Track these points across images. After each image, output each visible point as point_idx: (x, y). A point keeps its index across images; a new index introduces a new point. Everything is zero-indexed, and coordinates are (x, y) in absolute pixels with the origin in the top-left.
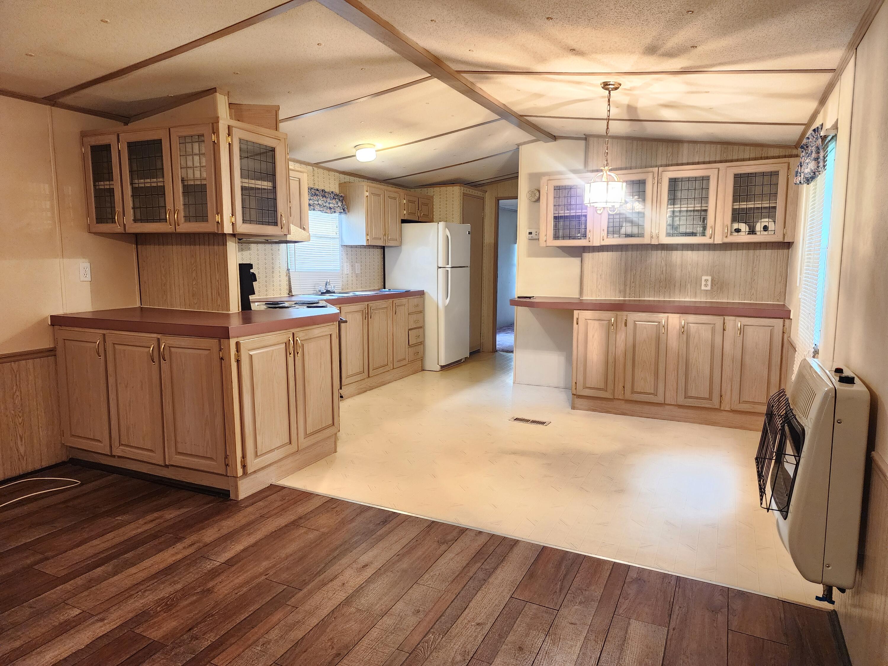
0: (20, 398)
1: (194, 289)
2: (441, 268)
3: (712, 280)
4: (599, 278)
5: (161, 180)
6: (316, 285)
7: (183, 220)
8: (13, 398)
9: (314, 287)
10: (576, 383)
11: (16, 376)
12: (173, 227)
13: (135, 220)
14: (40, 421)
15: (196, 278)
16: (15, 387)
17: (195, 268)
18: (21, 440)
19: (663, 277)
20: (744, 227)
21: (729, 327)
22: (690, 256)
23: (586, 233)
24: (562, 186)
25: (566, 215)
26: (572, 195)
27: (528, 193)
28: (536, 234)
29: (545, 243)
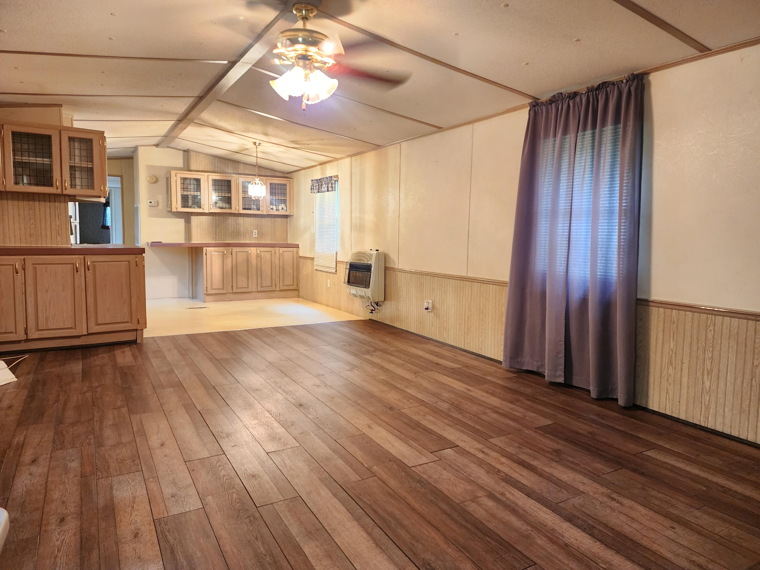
1: (31, 231)
3: (258, 232)
4: (201, 231)
7: (69, 187)
10: (207, 287)
12: (60, 190)
15: (34, 223)
17: (33, 217)
19: (235, 230)
20: (274, 207)
21: (277, 252)
22: (247, 220)
23: (201, 205)
24: (186, 178)
25: (188, 194)
26: (191, 183)
27: (148, 177)
28: (155, 203)
29: (176, 209)
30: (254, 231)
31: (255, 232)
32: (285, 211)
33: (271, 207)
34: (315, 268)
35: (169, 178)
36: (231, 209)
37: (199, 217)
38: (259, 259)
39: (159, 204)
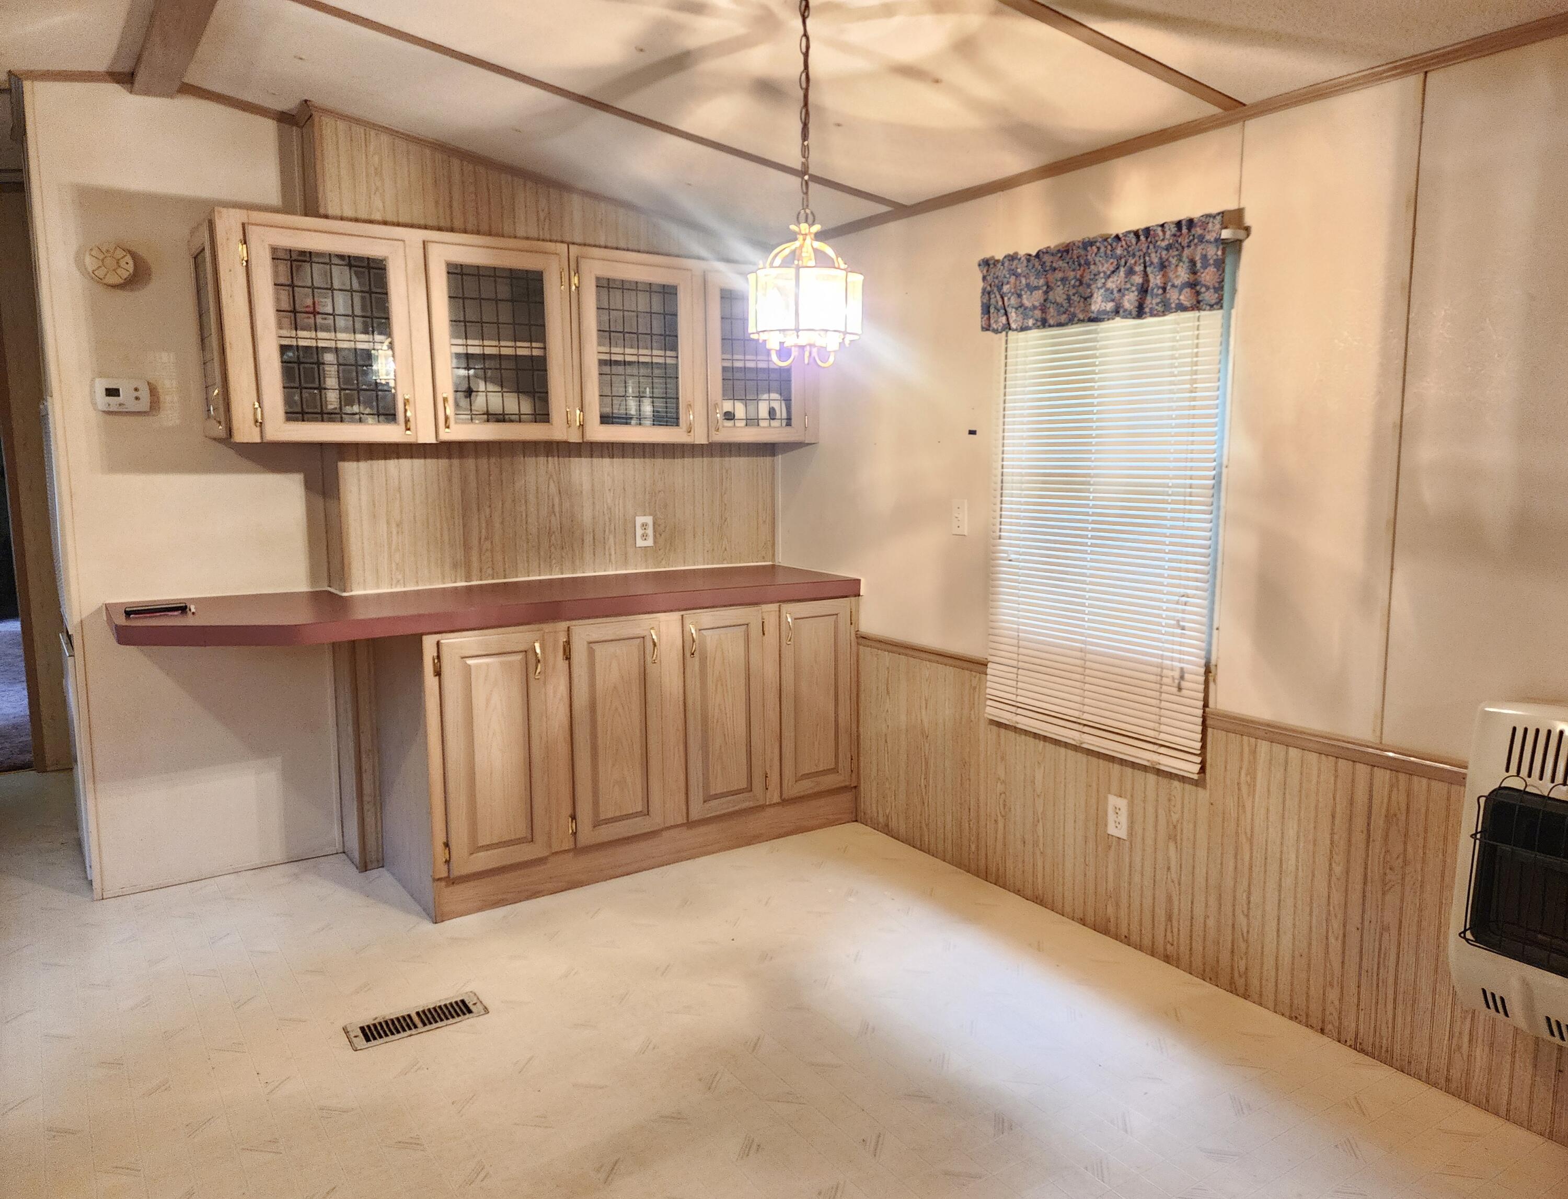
3: (654, 524)
4: (395, 532)
10: (447, 845)
19: (555, 522)
20: (740, 410)
21: (771, 627)
22: (607, 467)
23: (394, 407)
24: (302, 253)
25: (321, 344)
26: (336, 286)
27: (87, 254)
28: (136, 394)
29: (258, 429)
30: (640, 520)
31: (644, 526)
32: (784, 423)
33: (727, 406)
34: (992, 711)
35: (207, 252)
36: (548, 421)
37: (382, 462)
38: (694, 664)
39: (161, 399)
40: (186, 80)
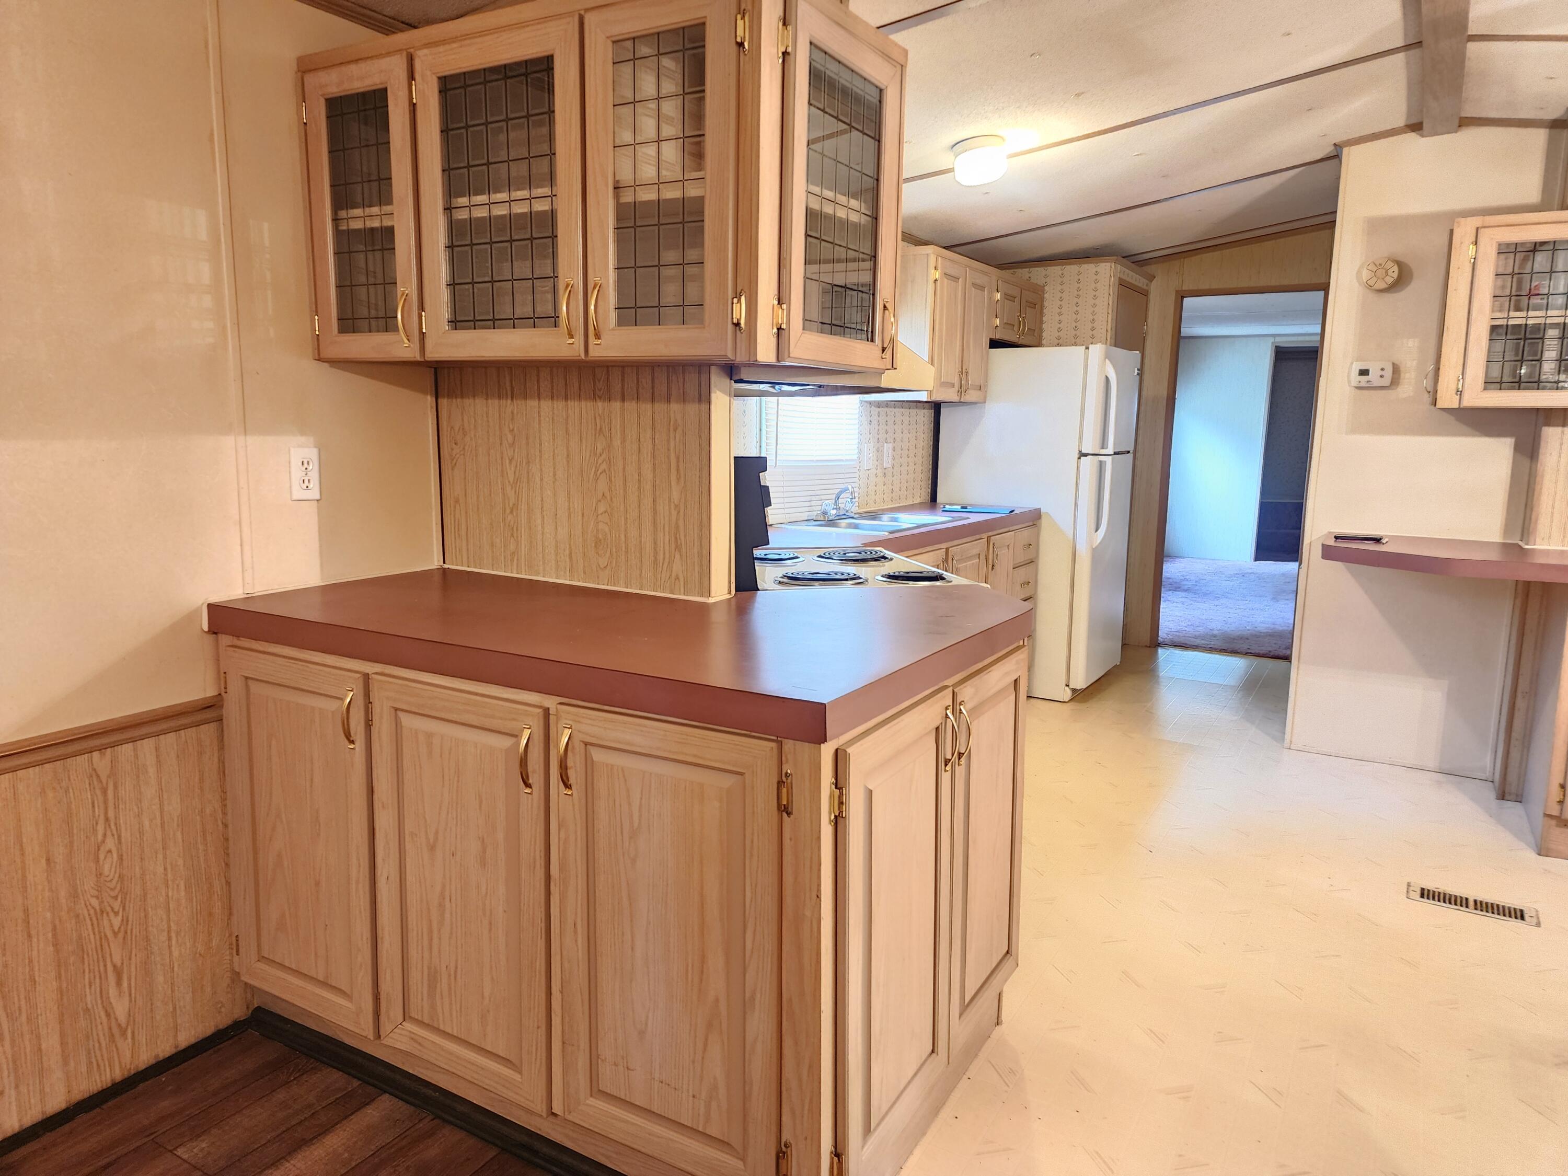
0: (115, 856)
1: (601, 526)
2: (1086, 455)
5: (546, 191)
6: (814, 498)
7: (613, 318)
8: (97, 860)
9: (808, 504)
11: (105, 791)
12: (579, 340)
13: (455, 323)
14: (172, 916)
15: (607, 495)
16: (100, 828)
17: (604, 466)
18: (119, 983)
25: (1535, 322)
26: (1558, 269)
27: (1365, 269)
28: (1382, 373)
29: (1458, 397)
39: (1402, 375)
40: (1464, 115)
